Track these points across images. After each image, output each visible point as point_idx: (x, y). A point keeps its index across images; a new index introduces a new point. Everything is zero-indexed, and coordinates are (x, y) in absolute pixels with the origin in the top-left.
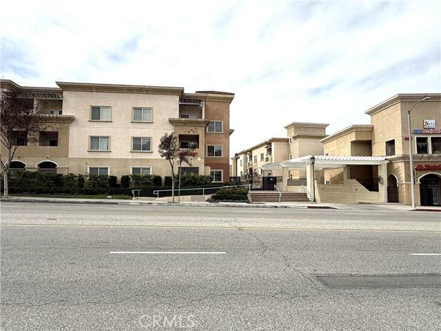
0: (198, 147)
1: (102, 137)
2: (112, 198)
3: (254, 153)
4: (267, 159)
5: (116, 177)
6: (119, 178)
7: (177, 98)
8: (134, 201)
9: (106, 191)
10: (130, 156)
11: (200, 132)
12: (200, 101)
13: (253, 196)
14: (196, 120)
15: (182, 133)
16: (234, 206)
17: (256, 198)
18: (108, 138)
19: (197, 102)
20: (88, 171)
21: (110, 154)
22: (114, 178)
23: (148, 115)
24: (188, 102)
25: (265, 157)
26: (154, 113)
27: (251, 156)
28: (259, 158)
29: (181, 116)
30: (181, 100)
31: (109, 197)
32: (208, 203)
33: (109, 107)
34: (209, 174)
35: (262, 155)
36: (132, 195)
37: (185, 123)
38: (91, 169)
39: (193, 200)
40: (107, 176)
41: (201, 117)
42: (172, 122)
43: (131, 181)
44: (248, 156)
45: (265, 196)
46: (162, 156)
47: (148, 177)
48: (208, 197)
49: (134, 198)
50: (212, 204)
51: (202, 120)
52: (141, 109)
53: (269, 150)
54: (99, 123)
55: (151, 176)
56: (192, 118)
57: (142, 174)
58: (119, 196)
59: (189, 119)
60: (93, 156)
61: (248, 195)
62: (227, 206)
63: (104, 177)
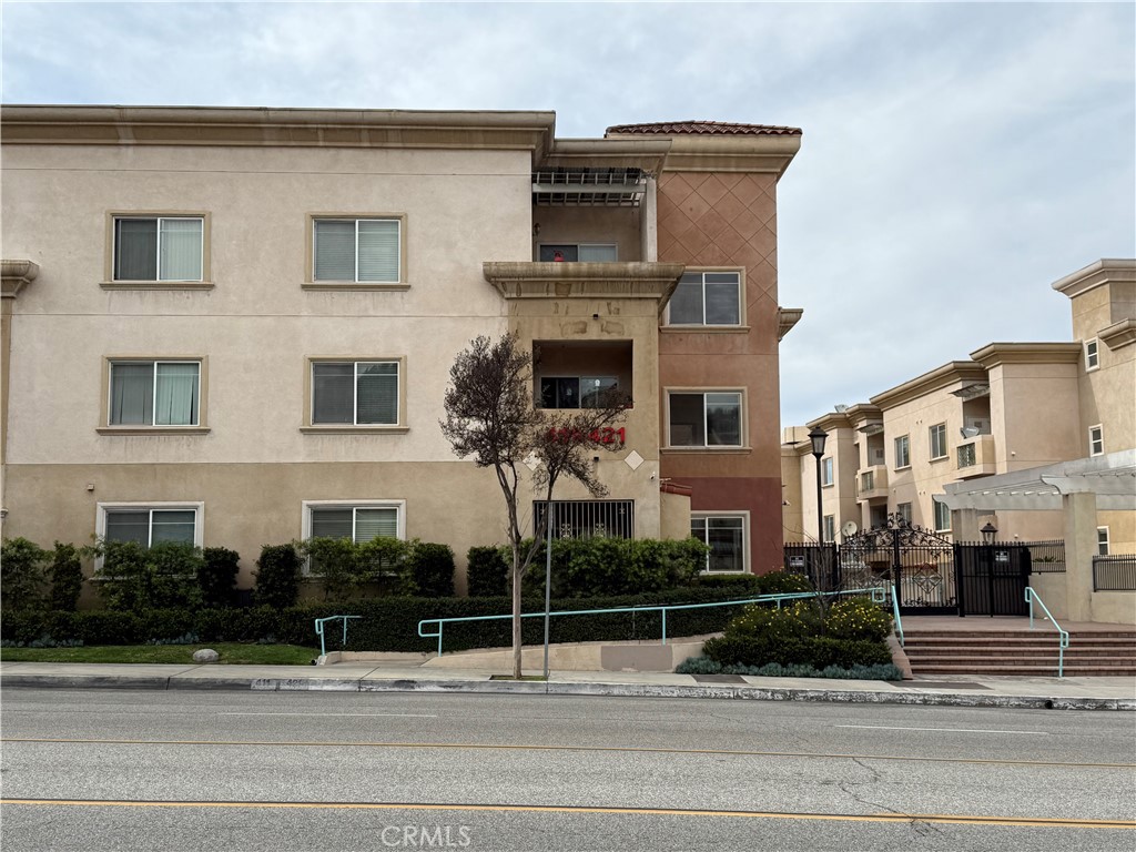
0: (629, 403)
1: (166, 364)
2: (218, 661)
3: (895, 423)
4: (967, 454)
5: (234, 556)
6: (249, 559)
7: (521, 165)
8: (329, 672)
9: (188, 626)
10: (302, 452)
11: (637, 325)
12: (634, 174)
13: (913, 642)
14: (615, 267)
15: (551, 333)
16: (824, 699)
17: (933, 659)
18: (192, 364)
19: (618, 181)
20: (101, 528)
21: (206, 441)
22: (222, 563)
23: (387, 250)
24: (575, 181)
25: (954, 440)
26: (413, 240)
27: (877, 440)
28: (920, 449)
29: (543, 251)
30: (540, 173)
31: (206, 653)
32: (689, 680)
33: (195, 218)
34: (682, 532)
35: (938, 432)
36: (313, 643)
37: (563, 287)
38: (112, 516)
39: (610, 666)
40: (191, 549)
41: (639, 255)
42: (498, 280)
43: (306, 571)
44: (862, 438)
45: (978, 643)
46: (462, 450)
47: (388, 550)
48: (687, 648)
49: (323, 658)
50: (713, 687)
51: (644, 267)
52: (346, 222)
53: (978, 408)
54: (149, 295)
55: (402, 548)
56: (594, 259)
57: (359, 535)
58: (251, 648)
59: (584, 266)
60: (123, 452)
61: (891, 639)
62: (790, 697)
63: (177, 556)
